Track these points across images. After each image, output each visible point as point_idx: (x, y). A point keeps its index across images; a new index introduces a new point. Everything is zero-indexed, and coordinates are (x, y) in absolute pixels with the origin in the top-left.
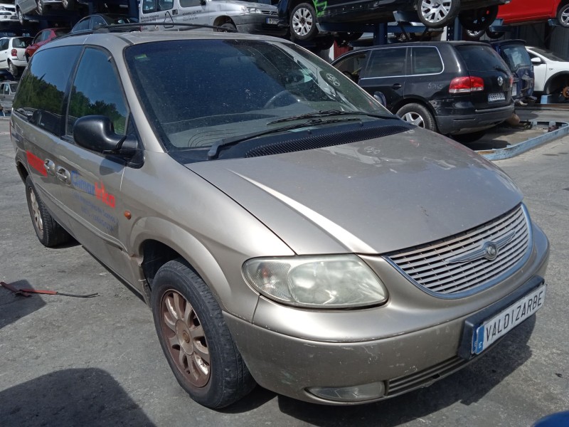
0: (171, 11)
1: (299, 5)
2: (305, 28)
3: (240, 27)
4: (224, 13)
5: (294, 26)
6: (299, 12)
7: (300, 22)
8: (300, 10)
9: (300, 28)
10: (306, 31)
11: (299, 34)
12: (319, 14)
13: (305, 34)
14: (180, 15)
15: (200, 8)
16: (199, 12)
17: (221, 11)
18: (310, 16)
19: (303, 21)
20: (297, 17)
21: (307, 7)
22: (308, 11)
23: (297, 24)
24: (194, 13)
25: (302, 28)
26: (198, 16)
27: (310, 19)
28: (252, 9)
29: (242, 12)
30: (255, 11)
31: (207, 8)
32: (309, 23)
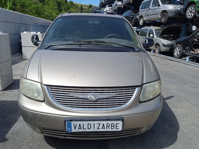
0: (148, 9)
1: (191, 6)
2: (191, 15)
3: (169, 14)
4: (165, 9)
5: (187, 14)
6: (190, 9)
7: (190, 12)
8: (191, 8)
9: (189, 15)
10: (191, 16)
11: (188, 17)
12: (198, 9)
13: (191, 17)
14: (151, 10)
15: (157, 7)
16: (157, 9)
17: (164, 8)
18: (194, 10)
19: (191, 12)
20: (189, 10)
21: (193, 6)
22: (194, 8)
23: (188, 13)
24: (155, 9)
25: (190, 15)
26: (156, 10)
27: (194, 11)
28: (176, 8)
29: (171, 8)
30: (177, 8)
31: (160, 7)
32: (193, 13)
